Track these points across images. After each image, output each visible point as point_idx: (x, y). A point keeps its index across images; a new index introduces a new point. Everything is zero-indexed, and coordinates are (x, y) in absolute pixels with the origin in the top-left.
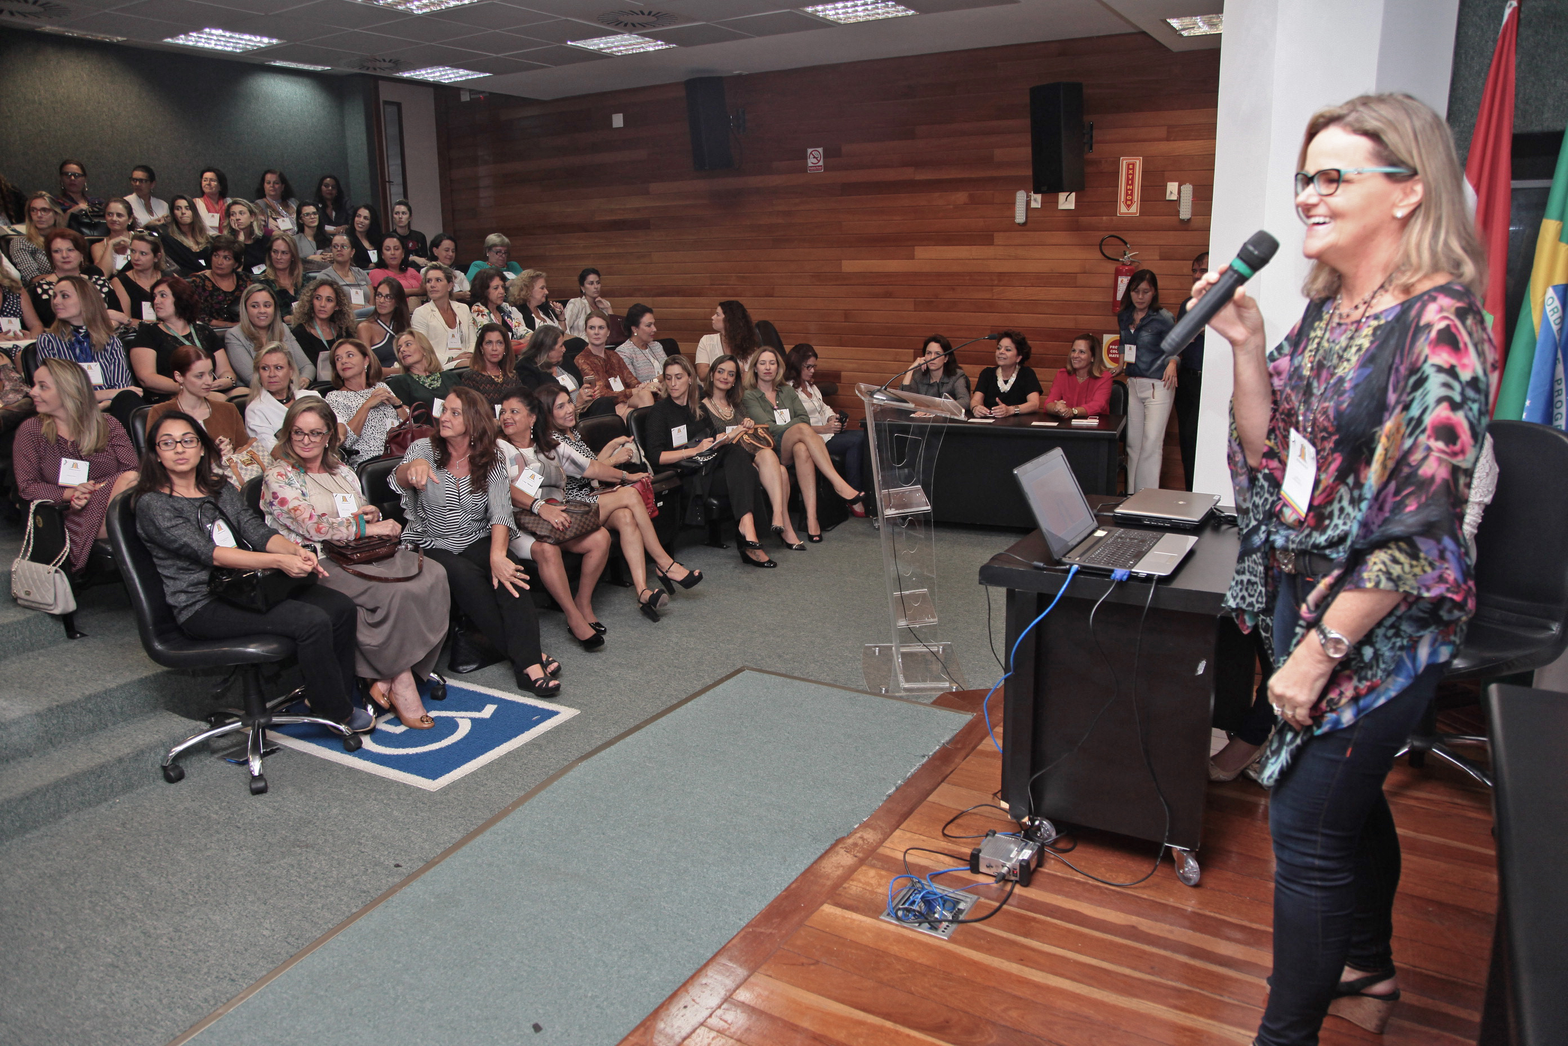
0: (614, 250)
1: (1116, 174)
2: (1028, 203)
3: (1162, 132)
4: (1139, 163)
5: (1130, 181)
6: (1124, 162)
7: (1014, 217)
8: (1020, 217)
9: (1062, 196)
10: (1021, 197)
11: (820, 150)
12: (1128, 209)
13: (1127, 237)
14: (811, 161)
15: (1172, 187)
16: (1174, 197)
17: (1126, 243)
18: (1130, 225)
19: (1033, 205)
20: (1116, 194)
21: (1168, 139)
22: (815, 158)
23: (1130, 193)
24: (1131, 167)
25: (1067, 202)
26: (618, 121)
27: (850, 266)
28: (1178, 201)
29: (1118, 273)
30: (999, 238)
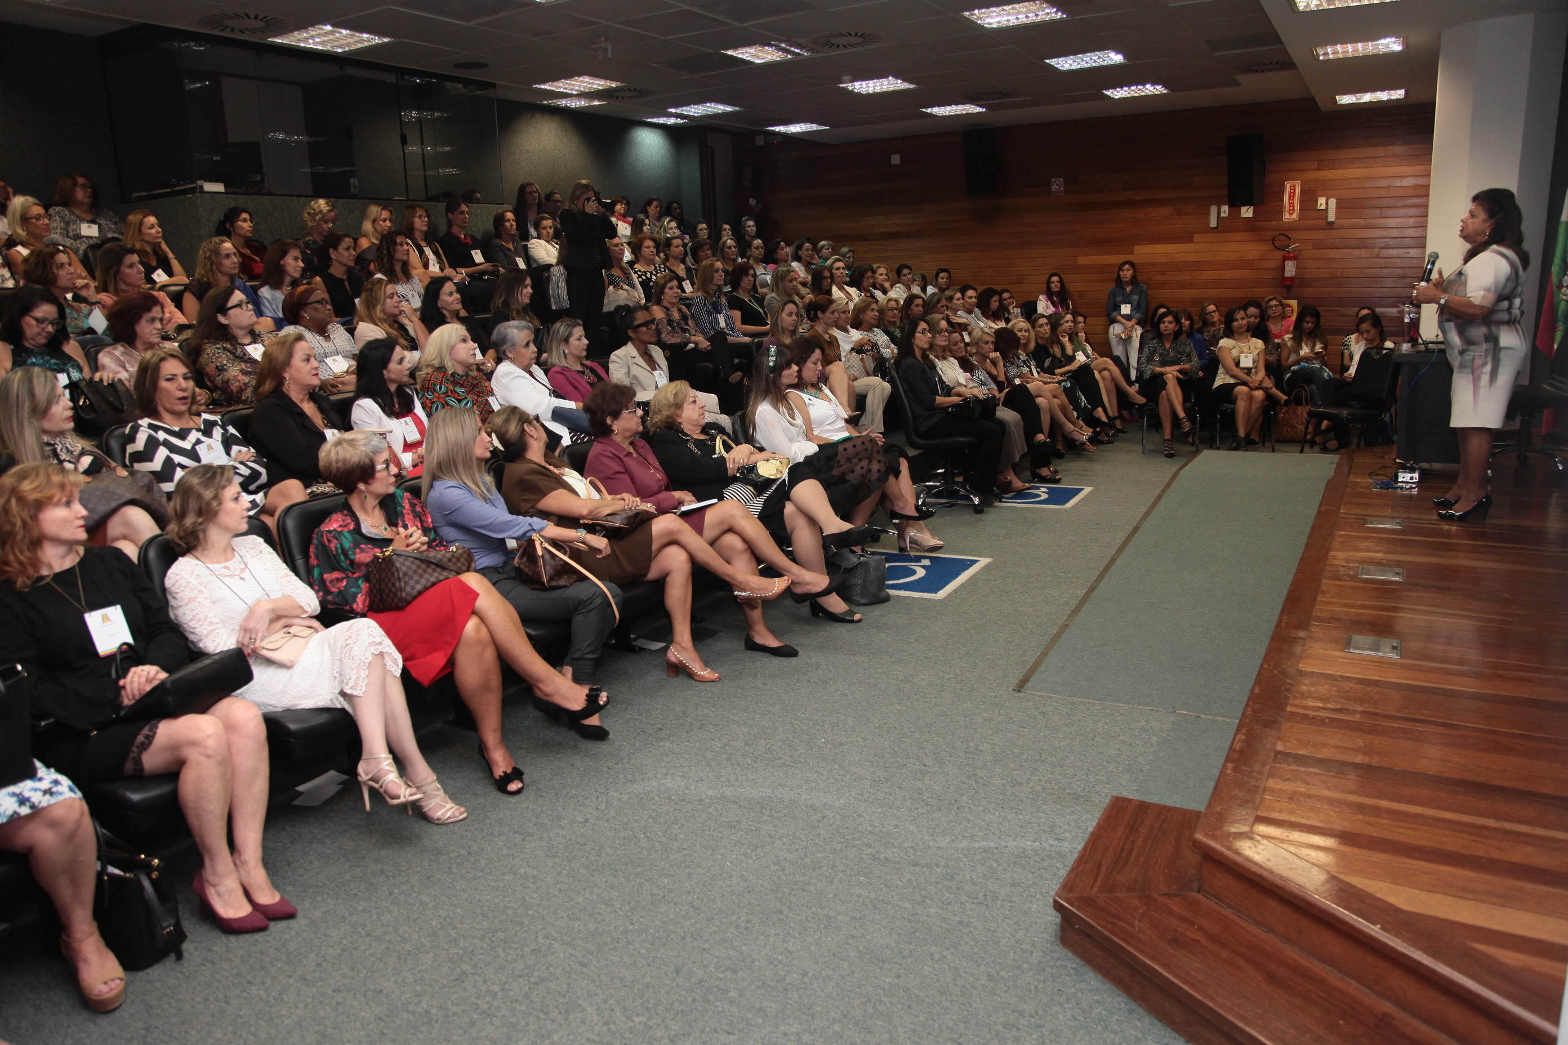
0: (889, 254)
1: (1282, 192)
2: (1219, 213)
3: (1315, 165)
4: (1298, 185)
5: (1292, 197)
6: (1287, 185)
7: (1209, 224)
8: (1213, 223)
9: (1244, 209)
10: (1214, 210)
11: (1062, 179)
12: (1291, 214)
13: (1290, 234)
14: (1054, 188)
15: (1322, 201)
16: (1323, 207)
17: (1290, 239)
18: (1293, 227)
19: (1223, 215)
20: (1282, 206)
21: (1318, 169)
22: (1057, 185)
23: (1292, 205)
24: (1292, 189)
25: (1247, 212)
26: (896, 159)
27: (1084, 260)
28: (1327, 209)
29: (1285, 258)
30: (1197, 238)
